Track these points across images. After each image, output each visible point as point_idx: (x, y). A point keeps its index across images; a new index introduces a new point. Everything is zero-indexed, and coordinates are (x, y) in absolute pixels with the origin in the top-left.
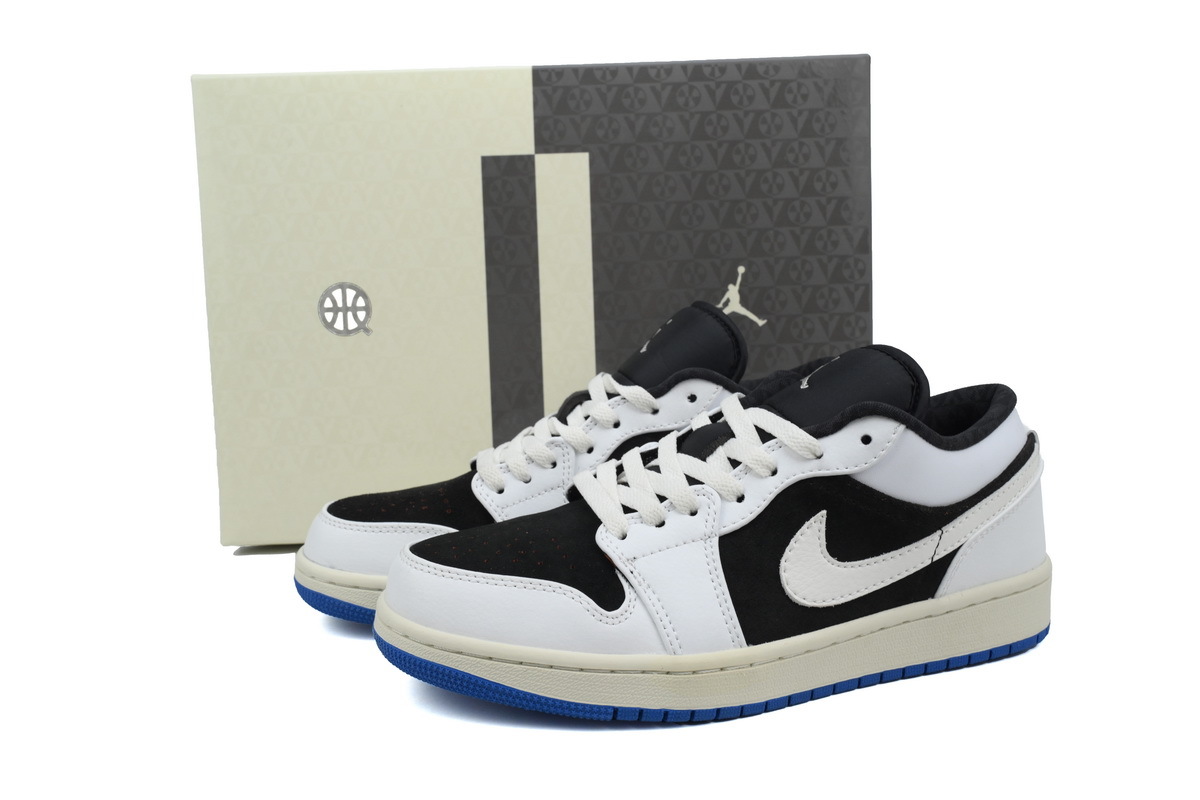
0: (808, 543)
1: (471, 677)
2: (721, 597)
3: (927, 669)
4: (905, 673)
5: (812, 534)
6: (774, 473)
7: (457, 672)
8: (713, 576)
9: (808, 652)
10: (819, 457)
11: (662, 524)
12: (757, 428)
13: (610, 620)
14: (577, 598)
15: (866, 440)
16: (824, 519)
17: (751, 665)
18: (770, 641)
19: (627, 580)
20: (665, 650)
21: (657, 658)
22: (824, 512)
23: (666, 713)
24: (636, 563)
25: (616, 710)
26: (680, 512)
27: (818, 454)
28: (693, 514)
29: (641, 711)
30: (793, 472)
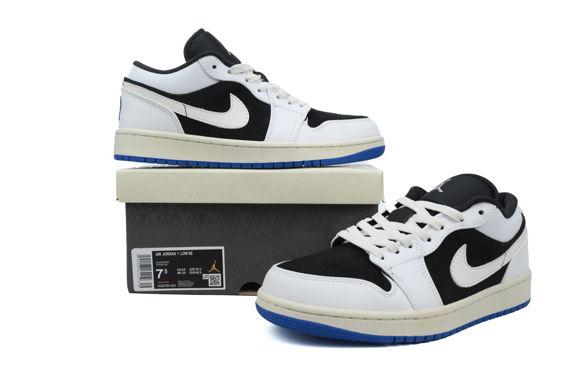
0: (459, 259)
1: (327, 326)
2: (431, 284)
3: (498, 315)
4: (491, 317)
5: (461, 255)
6: (442, 228)
7: (320, 325)
8: (425, 275)
9: (463, 308)
10: (462, 221)
11: (398, 252)
12: (427, 209)
13: (388, 296)
14: (372, 286)
15: (481, 213)
16: (466, 248)
17: (446, 314)
18: (451, 303)
19: (390, 278)
20: (413, 308)
21: (410, 312)
22: (465, 245)
23: (415, 338)
24: (392, 270)
25: (395, 338)
26: (404, 246)
27: (462, 219)
28: (410, 247)
29: (405, 338)
30: (451, 228)
